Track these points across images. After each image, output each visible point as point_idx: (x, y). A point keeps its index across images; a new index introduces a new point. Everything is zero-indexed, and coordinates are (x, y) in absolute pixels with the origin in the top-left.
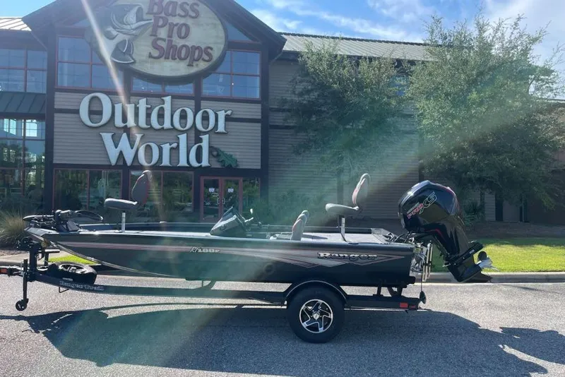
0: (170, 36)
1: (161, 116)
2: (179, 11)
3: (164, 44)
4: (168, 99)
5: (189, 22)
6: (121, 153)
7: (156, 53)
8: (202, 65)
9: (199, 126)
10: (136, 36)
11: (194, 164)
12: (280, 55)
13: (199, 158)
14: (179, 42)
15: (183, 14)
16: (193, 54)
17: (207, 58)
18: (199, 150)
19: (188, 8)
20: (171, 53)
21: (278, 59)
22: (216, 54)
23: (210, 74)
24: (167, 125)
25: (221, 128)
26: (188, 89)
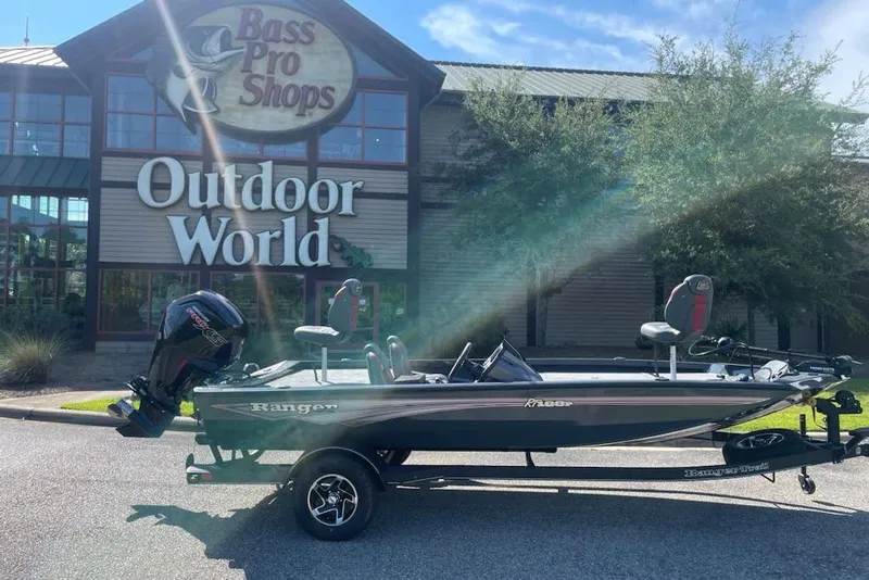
0: (271, 71)
1: (257, 191)
2: (284, 35)
3: (261, 84)
4: (267, 166)
5: (300, 50)
6: (198, 246)
7: (250, 97)
8: (319, 114)
9: (315, 206)
10: (220, 73)
11: (306, 261)
12: (437, 97)
13: (313, 254)
14: (283, 80)
15: (291, 38)
16: (304, 98)
17: (326, 103)
18: (314, 241)
19: (298, 29)
20: (271, 96)
21: (435, 103)
22: (340, 97)
23: (332, 127)
24: (266, 204)
25: (347, 208)
26: (299, 150)
